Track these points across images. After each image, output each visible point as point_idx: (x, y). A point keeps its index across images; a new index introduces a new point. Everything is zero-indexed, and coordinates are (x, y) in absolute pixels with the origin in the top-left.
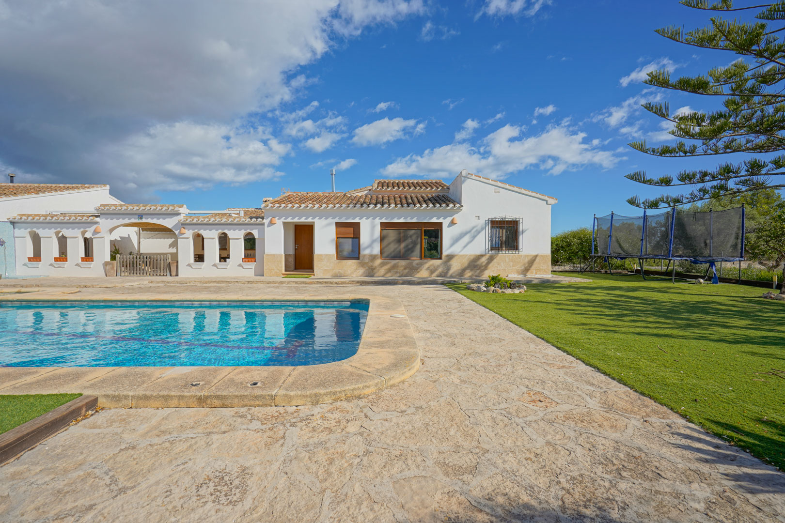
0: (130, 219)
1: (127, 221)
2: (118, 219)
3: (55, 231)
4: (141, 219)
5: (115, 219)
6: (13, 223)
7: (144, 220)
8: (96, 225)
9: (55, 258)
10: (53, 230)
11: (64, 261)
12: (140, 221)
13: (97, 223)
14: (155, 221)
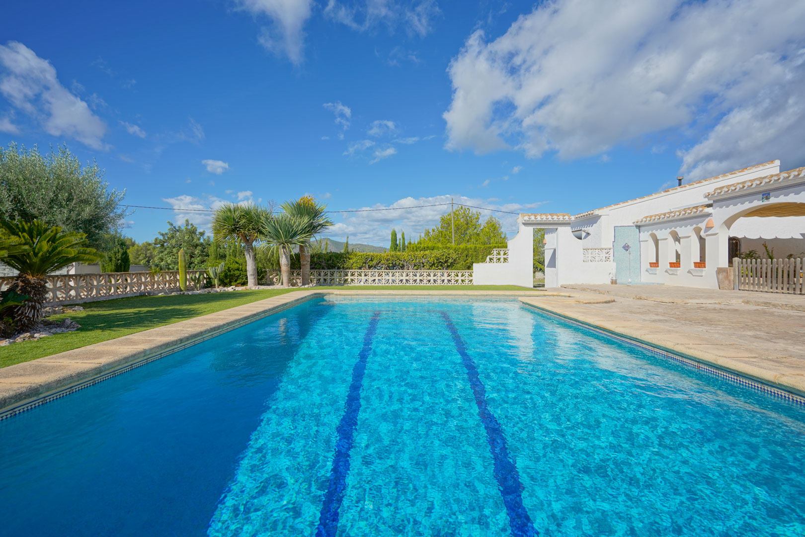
0: (751, 202)
1: (747, 206)
2: (735, 205)
3: (670, 230)
4: (767, 198)
5: (731, 206)
6: (638, 227)
7: (773, 200)
8: (709, 218)
9: (670, 263)
10: (669, 230)
11: (677, 267)
12: (766, 202)
13: (709, 215)
14: (782, 199)
